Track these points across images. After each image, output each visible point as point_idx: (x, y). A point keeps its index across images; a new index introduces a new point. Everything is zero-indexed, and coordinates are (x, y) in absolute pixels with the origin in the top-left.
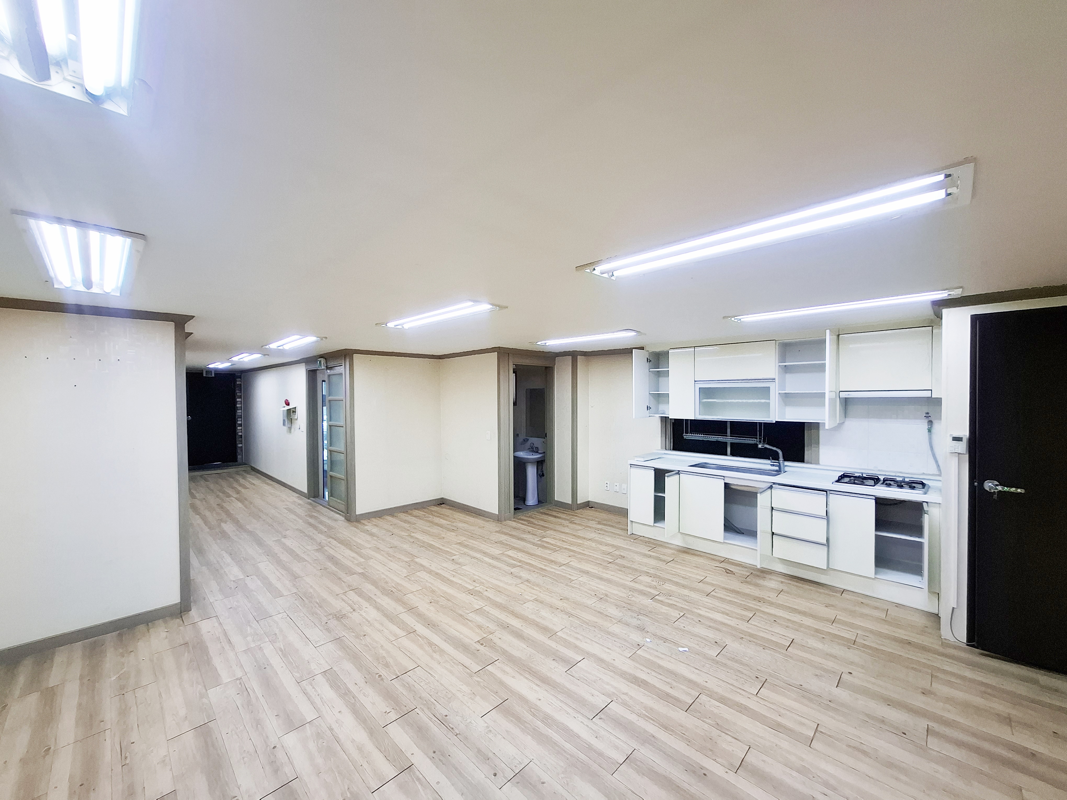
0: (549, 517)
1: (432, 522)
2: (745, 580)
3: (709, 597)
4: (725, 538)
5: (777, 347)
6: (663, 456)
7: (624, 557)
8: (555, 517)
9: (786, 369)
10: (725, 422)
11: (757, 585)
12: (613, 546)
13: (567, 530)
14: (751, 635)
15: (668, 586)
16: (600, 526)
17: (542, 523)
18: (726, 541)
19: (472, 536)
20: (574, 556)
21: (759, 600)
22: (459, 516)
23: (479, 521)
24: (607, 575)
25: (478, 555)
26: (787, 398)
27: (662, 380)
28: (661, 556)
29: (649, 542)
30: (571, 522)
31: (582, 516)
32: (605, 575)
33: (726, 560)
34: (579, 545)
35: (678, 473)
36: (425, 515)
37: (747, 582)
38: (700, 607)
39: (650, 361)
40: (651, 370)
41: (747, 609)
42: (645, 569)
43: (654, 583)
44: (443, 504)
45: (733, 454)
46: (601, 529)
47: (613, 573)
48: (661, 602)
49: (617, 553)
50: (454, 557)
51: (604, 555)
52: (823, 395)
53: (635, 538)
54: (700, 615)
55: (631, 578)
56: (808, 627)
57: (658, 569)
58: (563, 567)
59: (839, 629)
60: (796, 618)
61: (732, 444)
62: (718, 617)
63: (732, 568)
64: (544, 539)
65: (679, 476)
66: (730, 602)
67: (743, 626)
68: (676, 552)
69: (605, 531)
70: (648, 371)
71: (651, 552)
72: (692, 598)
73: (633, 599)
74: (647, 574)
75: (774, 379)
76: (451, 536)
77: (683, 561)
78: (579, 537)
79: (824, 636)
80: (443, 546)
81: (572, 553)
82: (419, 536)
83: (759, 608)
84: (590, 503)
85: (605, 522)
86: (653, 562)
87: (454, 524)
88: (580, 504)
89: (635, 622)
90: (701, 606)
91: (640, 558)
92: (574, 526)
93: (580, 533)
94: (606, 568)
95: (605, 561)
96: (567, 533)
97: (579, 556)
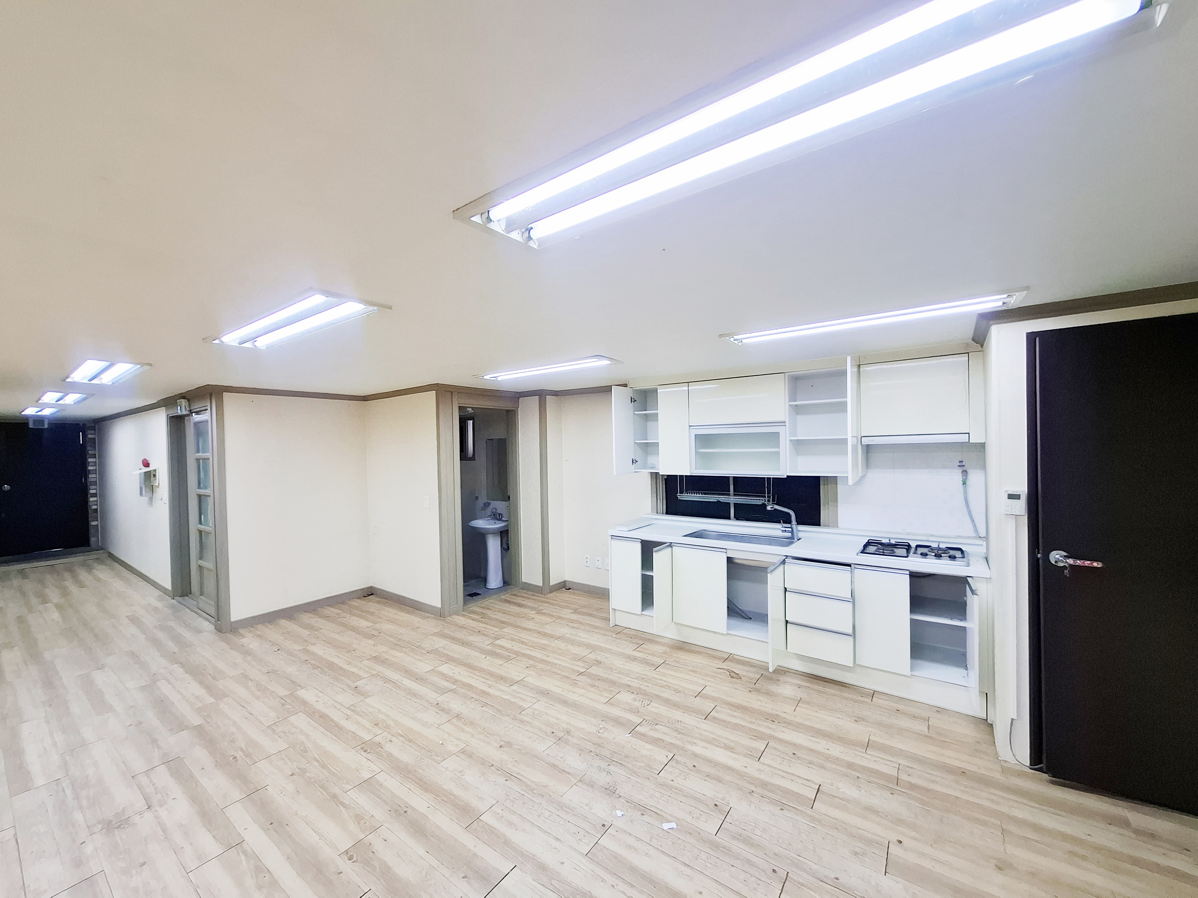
0: (511, 607)
1: (344, 625)
2: (754, 688)
3: (708, 720)
4: (729, 627)
5: (787, 380)
6: (654, 522)
7: (601, 663)
8: (519, 605)
9: (797, 410)
10: (727, 478)
11: (769, 694)
12: (588, 646)
13: (530, 625)
14: (764, 785)
15: (656, 708)
16: (575, 617)
17: (500, 616)
18: (729, 632)
19: (398, 644)
20: (534, 666)
21: (773, 718)
22: (390, 612)
23: (414, 619)
24: (575, 695)
25: (395, 676)
26: (799, 445)
27: (650, 424)
28: (650, 657)
29: (636, 637)
30: (539, 612)
31: (555, 602)
32: (572, 697)
33: (729, 658)
34: (543, 648)
35: (671, 545)
36: (338, 614)
37: (758, 690)
38: (696, 741)
39: (635, 401)
40: (635, 413)
41: (758, 736)
42: (625, 680)
43: (637, 704)
44: (372, 594)
45: (737, 518)
46: (577, 622)
47: (583, 691)
48: (643, 737)
49: (592, 656)
50: (358, 683)
51: (575, 662)
52: (845, 441)
53: (619, 631)
54: (696, 755)
55: (606, 697)
56: (837, 761)
57: (643, 679)
58: (515, 687)
59: (876, 759)
60: (821, 745)
61: (736, 505)
62: (721, 756)
63: (738, 669)
64: (498, 642)
65: (671, 549)
66: (736, 727)
67: (752, 768)
68: (668, 650)
69: (580, 623)
70: (632, 413)
71: (638, 653)
72: (686, 725)
73: (606, 735)
74: (629, 688)
75: (785, 422)
76: (366, 646)
77: (677, 662)
78: (545, 635)
79: (858, 775)
80: (349, 663)
81: (531, 662)
82: (319, 650)
83: (773, 733)
84: (566, 583)
85: (584, 610)
86: (637, 668)
87: (378, 626)
88: (553, 585)
89: (603, 779)
90: (696, 738)
91: (621, 662)
92: (543, 618)
93: (548, 629)
94: (575, 683)
95: (574, 671)
96: (530, 630)
97: (540, 666)
